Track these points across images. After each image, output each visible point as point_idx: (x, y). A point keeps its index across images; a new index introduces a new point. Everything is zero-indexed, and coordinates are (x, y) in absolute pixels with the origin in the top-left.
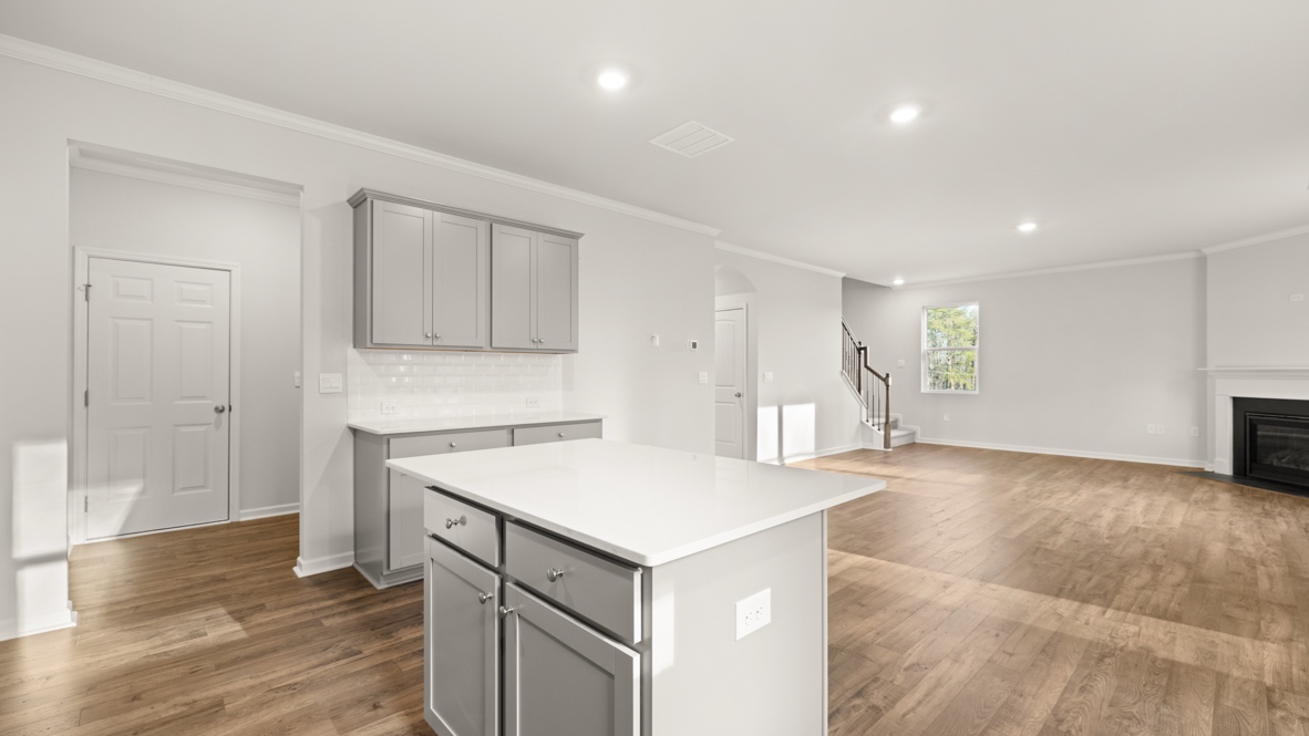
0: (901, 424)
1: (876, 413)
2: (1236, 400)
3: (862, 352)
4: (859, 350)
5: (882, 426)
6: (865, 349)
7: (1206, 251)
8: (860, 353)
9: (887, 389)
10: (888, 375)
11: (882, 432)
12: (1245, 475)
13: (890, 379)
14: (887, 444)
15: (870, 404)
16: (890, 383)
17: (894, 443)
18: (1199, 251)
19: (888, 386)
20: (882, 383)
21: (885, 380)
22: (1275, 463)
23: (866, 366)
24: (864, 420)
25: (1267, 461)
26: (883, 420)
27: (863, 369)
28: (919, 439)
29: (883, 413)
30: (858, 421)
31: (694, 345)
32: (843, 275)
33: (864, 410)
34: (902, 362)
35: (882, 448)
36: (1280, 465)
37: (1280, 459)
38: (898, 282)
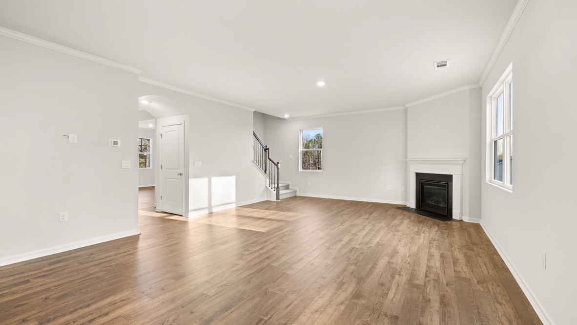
0: (290, 187)
1: (273, 181)
2: (417, 174)
3: (267, 151)
4: (265, 150)
5: (276, 189)
6: (268, 149)
7: (408, 106)
8: (266, 152)
9: (278, 170)
10: (278, 163)
11: (275, 192)
12: (420, 208)
13: (279, 165)
14: (278, 198)
15: (271, 178)
16: (279, 167)
17: (281, 197)
18: (405, 106)
19: (278, 168)
20: (276, 166)
21: (277, 165)
22: (430, 203)
23: (269, 158)
24: (268, 185)
25: (427, 202)
26: (276, 186)
27: (268, 160)
28: (298, 194)
29: (276, 181)
30: (264, 186)
31: (115, 143)
32: (254, 110)
33: (268, 181)
34: (291, 156)
35: (275, 200)
36: (431, 203)
37: (432, 201)
38: (287, 116)
